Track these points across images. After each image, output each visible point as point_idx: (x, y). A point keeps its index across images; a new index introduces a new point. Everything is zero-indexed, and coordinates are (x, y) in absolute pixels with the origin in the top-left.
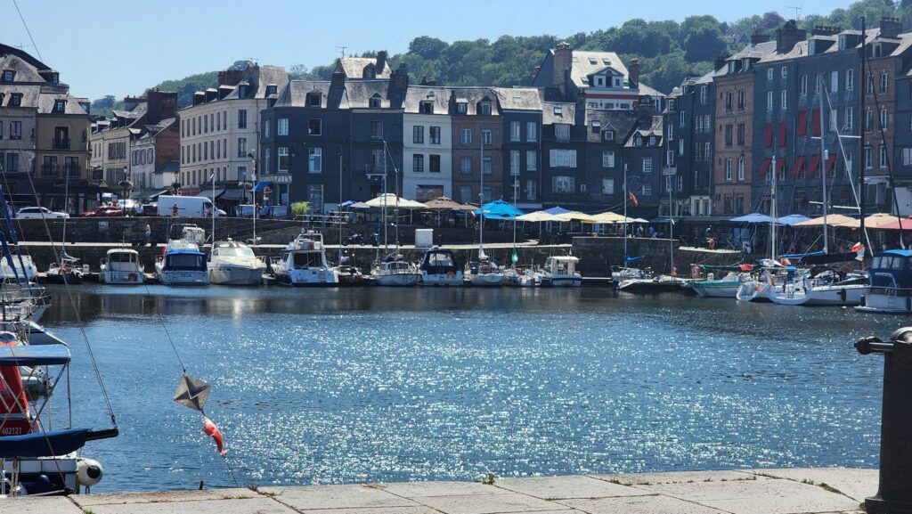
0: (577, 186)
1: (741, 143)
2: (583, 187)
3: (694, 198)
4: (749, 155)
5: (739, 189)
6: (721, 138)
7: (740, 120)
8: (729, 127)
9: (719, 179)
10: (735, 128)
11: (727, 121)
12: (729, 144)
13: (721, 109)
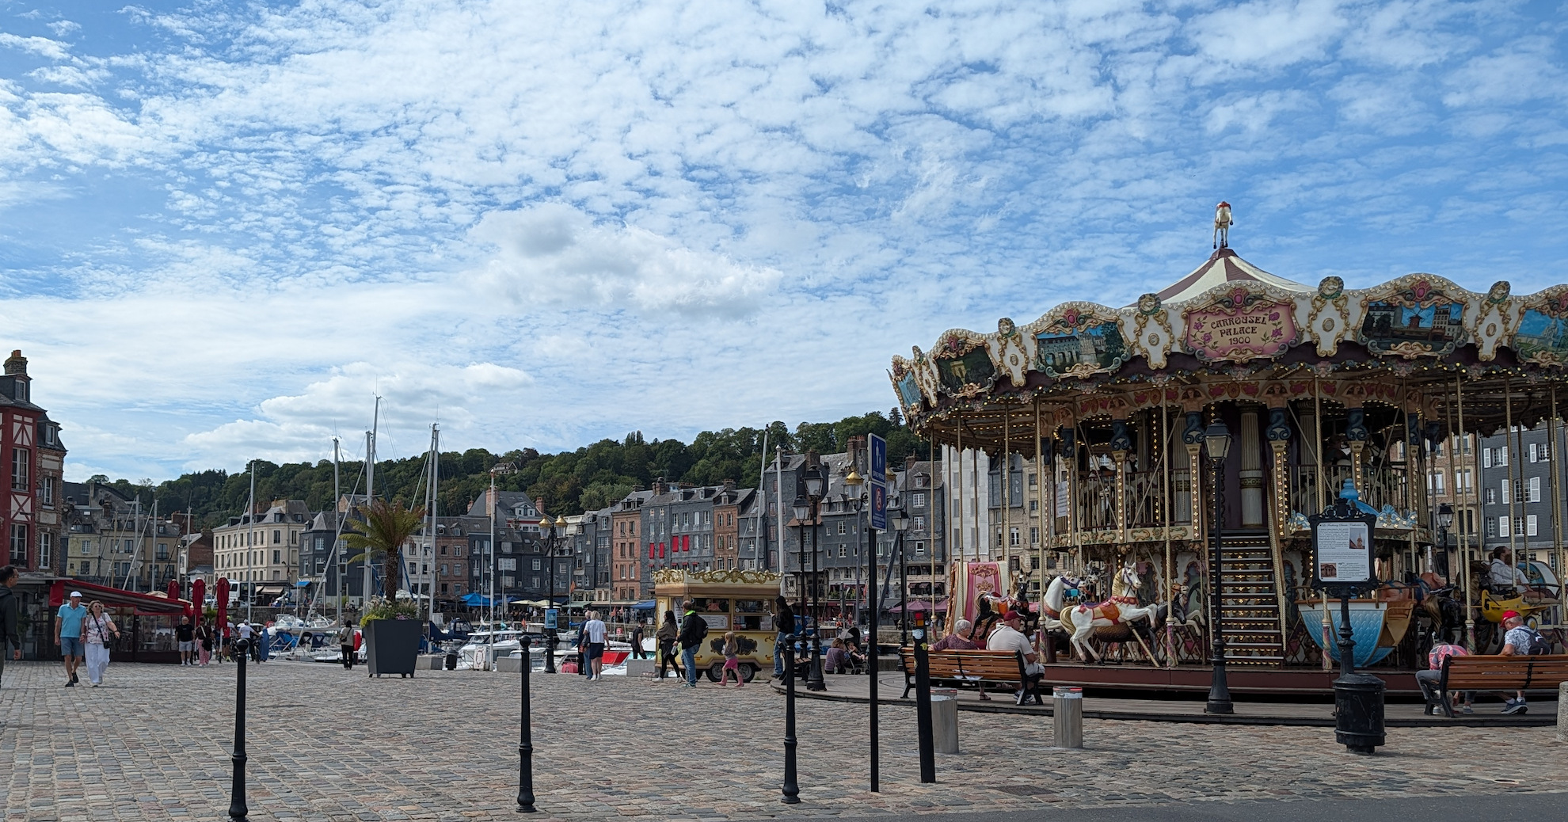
0: (516, 583)
1: (631, 554)
2: (520, 584)
3: (597, 590)
4: (638, 563)
5: (630, 584)
6: (617, 551)
7: (631, 540)
8: (623, 545)
9: (616, 577)
10: (627, 545)
11: (622, 541)
12: (623, 555)
13: (617, 534)
